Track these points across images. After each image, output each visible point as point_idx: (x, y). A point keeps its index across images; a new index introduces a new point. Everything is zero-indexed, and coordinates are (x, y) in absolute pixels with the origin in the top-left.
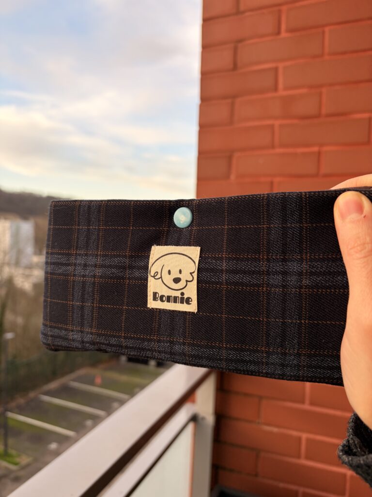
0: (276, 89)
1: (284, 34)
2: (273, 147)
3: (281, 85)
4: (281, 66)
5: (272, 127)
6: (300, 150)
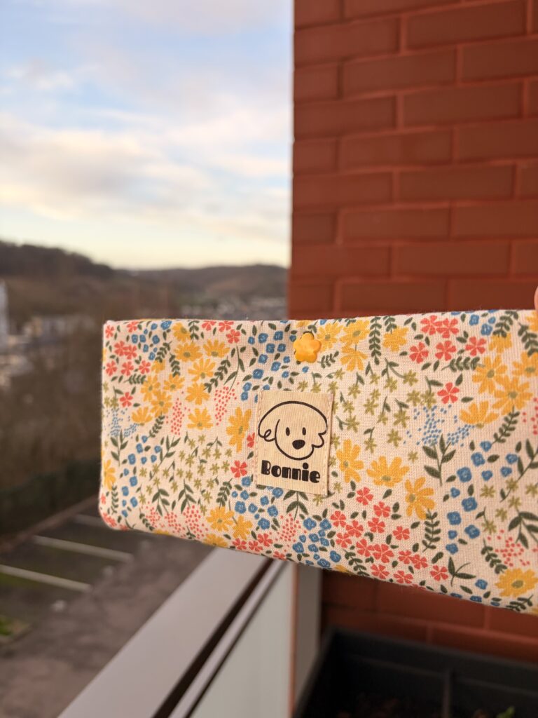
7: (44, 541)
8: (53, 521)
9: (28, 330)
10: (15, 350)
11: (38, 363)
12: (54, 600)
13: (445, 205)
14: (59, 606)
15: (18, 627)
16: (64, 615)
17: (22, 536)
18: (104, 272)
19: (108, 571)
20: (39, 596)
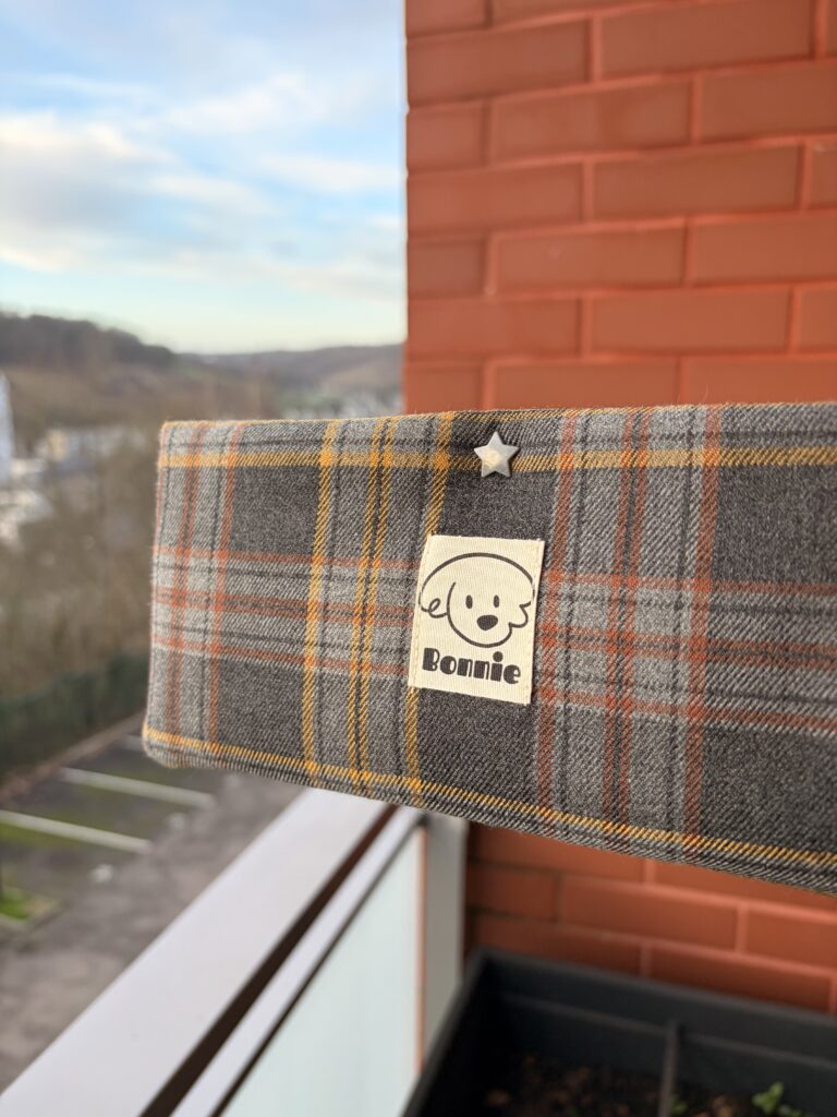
7: (78, 776)
8: (91, 747)
10: (24, 484)
11: (60, 503)
12: (95, 866)
13: (677, 222)
14: (103, 873)
15: (41, 907)
16: (111, 887)
17: (44, 770)
18: (161, 358)
19: (177, 821)
20: (71, 860)
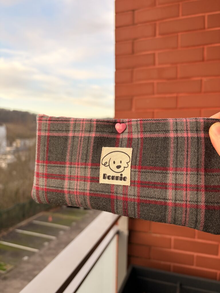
0: (154, 64)
1: (158, 36)
2: (153, 93)
3: (157, 62)
4: (157, 52)
5: (153, 84)
6: (167, 96)
9: (14, 144)
